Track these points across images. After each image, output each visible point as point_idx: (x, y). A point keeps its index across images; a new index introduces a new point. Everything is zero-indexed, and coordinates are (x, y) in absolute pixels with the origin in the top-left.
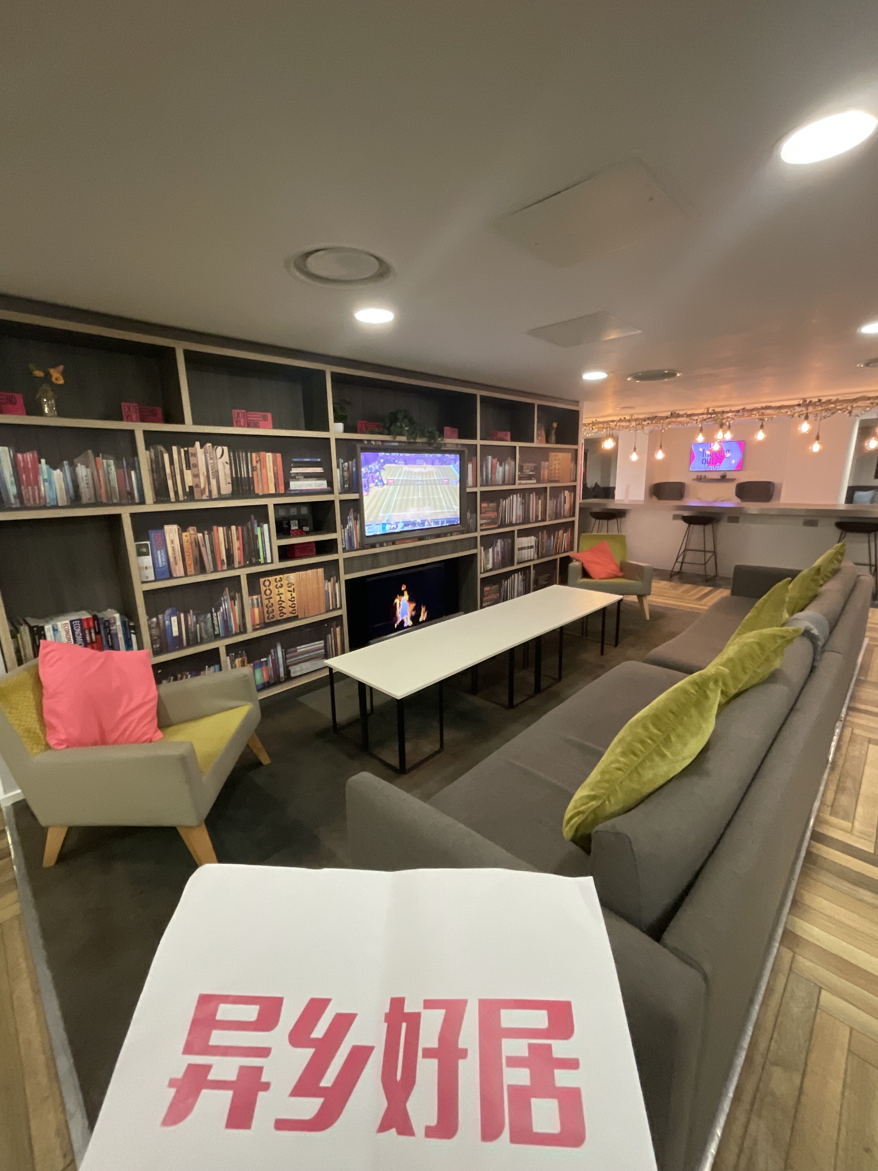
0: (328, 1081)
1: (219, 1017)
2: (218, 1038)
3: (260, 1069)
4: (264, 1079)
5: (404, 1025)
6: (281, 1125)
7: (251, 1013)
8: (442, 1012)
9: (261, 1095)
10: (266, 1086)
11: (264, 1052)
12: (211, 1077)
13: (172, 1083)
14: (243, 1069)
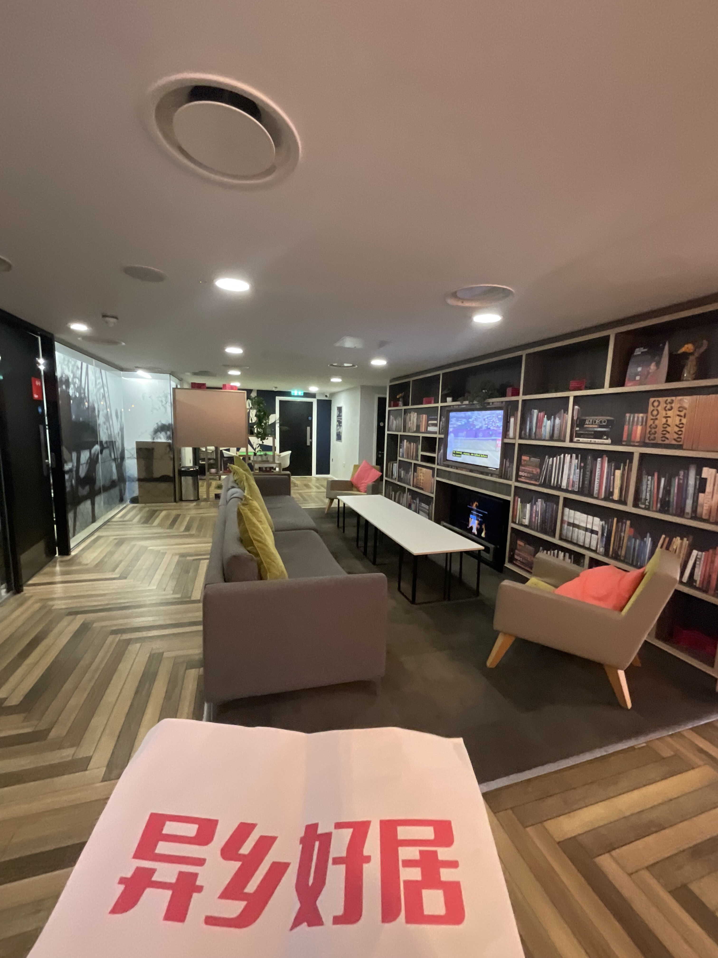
0: (251, 887)
1: (165, 831)
2: (163, 848)
3: (195, 876)
4: (198, 883)
5: (317, 844)
6: (211, 921)
7: (191, 830)
8: (351, 830)
9: (195, 895)
10: (200, 889)
11: (200, 862)
12: (154, 878)
13: (122, 881)
14: (181, 874)
